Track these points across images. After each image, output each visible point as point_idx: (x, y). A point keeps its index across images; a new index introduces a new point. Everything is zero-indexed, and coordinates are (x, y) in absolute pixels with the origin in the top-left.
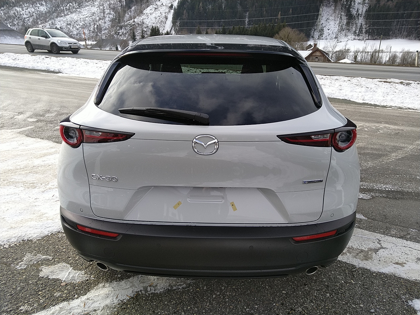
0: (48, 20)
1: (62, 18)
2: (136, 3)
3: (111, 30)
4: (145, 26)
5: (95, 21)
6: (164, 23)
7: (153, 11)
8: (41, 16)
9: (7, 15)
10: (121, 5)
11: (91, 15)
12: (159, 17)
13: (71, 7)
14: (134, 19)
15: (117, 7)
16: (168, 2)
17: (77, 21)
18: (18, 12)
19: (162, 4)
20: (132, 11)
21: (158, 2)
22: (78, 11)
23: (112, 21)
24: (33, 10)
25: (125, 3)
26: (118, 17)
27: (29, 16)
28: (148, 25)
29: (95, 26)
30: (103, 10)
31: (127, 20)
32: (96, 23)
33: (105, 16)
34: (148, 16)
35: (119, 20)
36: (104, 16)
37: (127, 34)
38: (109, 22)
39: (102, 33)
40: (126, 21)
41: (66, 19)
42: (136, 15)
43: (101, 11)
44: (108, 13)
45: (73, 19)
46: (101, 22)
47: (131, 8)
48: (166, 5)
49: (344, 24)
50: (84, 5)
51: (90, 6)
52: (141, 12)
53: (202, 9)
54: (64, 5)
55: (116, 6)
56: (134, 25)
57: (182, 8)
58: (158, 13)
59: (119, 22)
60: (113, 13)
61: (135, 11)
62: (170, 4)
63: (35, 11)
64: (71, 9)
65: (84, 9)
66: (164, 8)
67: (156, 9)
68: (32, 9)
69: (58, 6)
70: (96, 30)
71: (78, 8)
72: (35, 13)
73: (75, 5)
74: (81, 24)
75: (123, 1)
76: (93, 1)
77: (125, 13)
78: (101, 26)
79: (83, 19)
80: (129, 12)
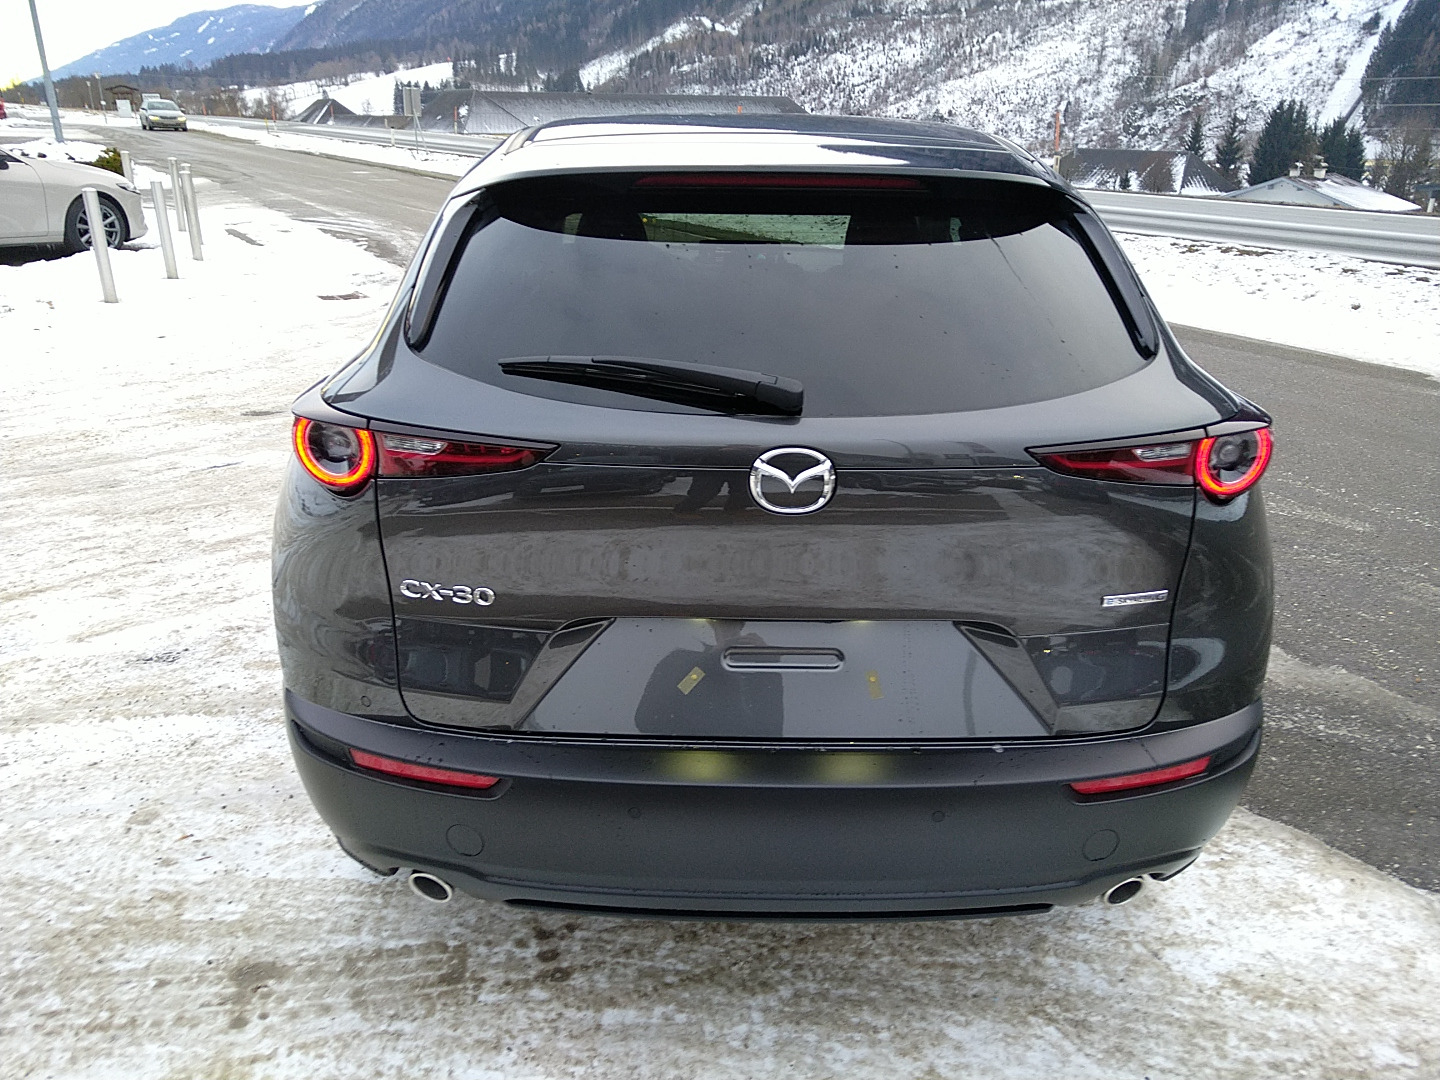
0: (917, 89)
1: (960, 82)
2: (1228, 20)
3: (1113, 119)
4: (1244, 100)
5: (1066, 88)
6: (1326, 89)
7: (1288, 47)
8: (900, 77)
10: (1167, 27)
11: (1055, 69)
12: (1310, 64)
13: (995, 46)
14: (1207, 76)
15: (1153, 37)
16: (1363, 6)
17: (1006, 90)
18: (839, 68)
19: (1334, 17)
20: (1206, 49)
21: (1321, 9)
22: (1015, 59)
23: (1126, 85)
24: (882, 61)
25: (1183, 23)
26: (1149, 71)
27: (868, 78)
28: (1258, 99)
29: (1059, 104)
30: (1100, 48)
31: (1179, 82)
32: (1066, 95)
33: (1103, 69)
34: (1263, 64)
35: (1150, 82)
36: (1099, 71)
37: (1168, 131)
38: (1111, 89)
39: (1080, 128)
40: (1174, 86)
41: (972, 84)
42: (1217, 64)
43: (1091, 54)
44: (1116, 58)
45: (994, 83)
46: (1086, 91)
47: (1203, 39)
48: (1353, 17)
50: (1040, 33)
51: (1060, 38)
52: (1240, 51)
54: (975, 41)
55: (1149, 34)
56: (1202, 97)
58: (1309, 51)
59: (1149, 91)
60: (1132, 58)
61: (1219, 45)
62: (1372, 14)
63: (889, 61)
64: (995, 51)
65: (1039, 48)
66: (1339, 31)
67: (1304, 35)
68: (881, 55)
69: (958, 44)
70: (1061, 117)
71: (1017, 47)
72: (887, 70)
73: (1009, 36)
74: (1016, 100)
75: (1180, 14)
76: (1071, 21)
77: (1178, 57)
78: (1082, 104)
79: (1026, 83)
80: (1191, 54)
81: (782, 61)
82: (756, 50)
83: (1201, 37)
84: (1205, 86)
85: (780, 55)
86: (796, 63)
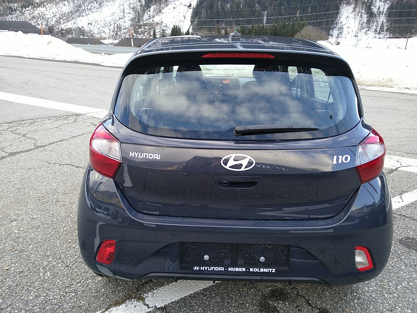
0: (70, 19)
1: (83, 18)
2: (156, 3)
3: (131, 29)
4: (164, 25)
5: (115, 20)
6: (183, 22)
8: (64, 16)
9: (31, 15)
10: (140, 4)
11: (111, 15)
12: (178, 16)
13: (92, 7)
14: (153, 18)
15: (137, 6)
17: (98, 20)
18: (42, 12)
20: (152, 11)
22: (99, 11)
23: (133, 20)
25: (144, 3)
26: (138, 16)
27: (53, 16)
28: (167, 24)
29: (115, 25)
31: (146, 19)
32: (116, 22)
34: (166, 15)
35: (139, 19)
36: (124, 16)
38: (128, 21)
39: (122, 32)
41: (87, 18)
42: (155, 15)
44: (128, 12)
45: (94, 18)
46: (121, 21)
49: (364, 22)
50: (105, 5)
51: (111, 6)
52: (160, 11)
53: (220, 8)
54: (85, 6)
56: (153, 23)
57: (200, 7)
60: (133, 12)
61: (155, 10)
63: (59, 11)
64: (92, 9)
65: (105, 8)
66: (182, 7)
67: (174, 8)
68: (56, 9)
69: (80, 6)
70: (116, 28)
71: (99, 8)
72: (59, 14)
73: (96, 4)
74: (102, 23)
75: (143, 1)
77: (145, 13)
78: (121, 25)
79: (104, 18)
80: (148, 12)
81: (20, 9)
82: (9, 5)
83: (149, 7)
84: (153, 21)
85: (19, 7)
86: (25, 10)
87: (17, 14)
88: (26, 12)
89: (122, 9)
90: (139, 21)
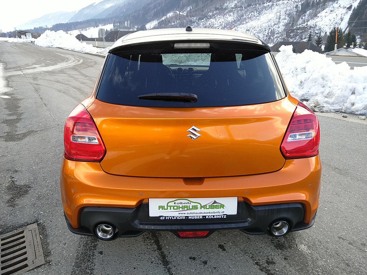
0: (232, 27)
1: (243, 25)
2: (312, 8)
3: (283, 33)
4: (317, 28)
5: (270, 26)
6: (339, 24)
7: (328, 14)
8: (228, 24)
9: (204, 26)
10: (296, 10)
11: (268, 21)
12: (334, 18)
13: (252, 16)
14: (307, 22)
15: (293, 12)
16: (347, 3)
17: (255, 27)
18: (212, 23)
19: (339, 6)
20: (307, 15)
21: (336, 4)
22: (257, 19)
23: (286, 25)
24: (223, 20)
25: (300, 9)
26: (292, 21)
27: (219, 25)
28: (321, 28)
29: (269, 30)
30: (279, 16)
31: (300, 23)
32: (271, 28)
33: (280, 21)
34: (322, 19)
35: (293, 24)
36: (279, 22)
38: (282, 26)
39: (275, 37)
40: (299, 25)
41: (246, 26)
42: (310, 19)
43: (277, 17)
44: (283, 18)
45: (252, 25)
46: (276, 27)
47: (306, 13)
48: (345, 6)
50: (263, 12)
51: (269, 13)
52: (316, 15)
54: (247, 15)
56: (307, 27)
58: (334, 15)
60: (288, 18)
61: (310, 14)
62: (350, 5)
63: (225, 21)
64: (252, 17)
65: (263, 16)
66: (341, 9)
67: (332, 11)
69: (242, 16)
70: (270, 34)
71: (258, 16)
72: (224, 23)
73: (256, 13)
74: (258, 29)
75: (299, 7)
76: (271, 9)
77: (300, 18)
78: (275, 30)
79: (260, 25)
80: (303, 17)
81: (197, 21)
82: (191, 19)
84: (307, 25)
85: (197, 20)
86: (201, 22)
87: (195, 25)
88: (201, 23)
89: (278, 16)
90: (292, 26)
